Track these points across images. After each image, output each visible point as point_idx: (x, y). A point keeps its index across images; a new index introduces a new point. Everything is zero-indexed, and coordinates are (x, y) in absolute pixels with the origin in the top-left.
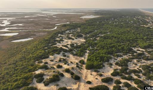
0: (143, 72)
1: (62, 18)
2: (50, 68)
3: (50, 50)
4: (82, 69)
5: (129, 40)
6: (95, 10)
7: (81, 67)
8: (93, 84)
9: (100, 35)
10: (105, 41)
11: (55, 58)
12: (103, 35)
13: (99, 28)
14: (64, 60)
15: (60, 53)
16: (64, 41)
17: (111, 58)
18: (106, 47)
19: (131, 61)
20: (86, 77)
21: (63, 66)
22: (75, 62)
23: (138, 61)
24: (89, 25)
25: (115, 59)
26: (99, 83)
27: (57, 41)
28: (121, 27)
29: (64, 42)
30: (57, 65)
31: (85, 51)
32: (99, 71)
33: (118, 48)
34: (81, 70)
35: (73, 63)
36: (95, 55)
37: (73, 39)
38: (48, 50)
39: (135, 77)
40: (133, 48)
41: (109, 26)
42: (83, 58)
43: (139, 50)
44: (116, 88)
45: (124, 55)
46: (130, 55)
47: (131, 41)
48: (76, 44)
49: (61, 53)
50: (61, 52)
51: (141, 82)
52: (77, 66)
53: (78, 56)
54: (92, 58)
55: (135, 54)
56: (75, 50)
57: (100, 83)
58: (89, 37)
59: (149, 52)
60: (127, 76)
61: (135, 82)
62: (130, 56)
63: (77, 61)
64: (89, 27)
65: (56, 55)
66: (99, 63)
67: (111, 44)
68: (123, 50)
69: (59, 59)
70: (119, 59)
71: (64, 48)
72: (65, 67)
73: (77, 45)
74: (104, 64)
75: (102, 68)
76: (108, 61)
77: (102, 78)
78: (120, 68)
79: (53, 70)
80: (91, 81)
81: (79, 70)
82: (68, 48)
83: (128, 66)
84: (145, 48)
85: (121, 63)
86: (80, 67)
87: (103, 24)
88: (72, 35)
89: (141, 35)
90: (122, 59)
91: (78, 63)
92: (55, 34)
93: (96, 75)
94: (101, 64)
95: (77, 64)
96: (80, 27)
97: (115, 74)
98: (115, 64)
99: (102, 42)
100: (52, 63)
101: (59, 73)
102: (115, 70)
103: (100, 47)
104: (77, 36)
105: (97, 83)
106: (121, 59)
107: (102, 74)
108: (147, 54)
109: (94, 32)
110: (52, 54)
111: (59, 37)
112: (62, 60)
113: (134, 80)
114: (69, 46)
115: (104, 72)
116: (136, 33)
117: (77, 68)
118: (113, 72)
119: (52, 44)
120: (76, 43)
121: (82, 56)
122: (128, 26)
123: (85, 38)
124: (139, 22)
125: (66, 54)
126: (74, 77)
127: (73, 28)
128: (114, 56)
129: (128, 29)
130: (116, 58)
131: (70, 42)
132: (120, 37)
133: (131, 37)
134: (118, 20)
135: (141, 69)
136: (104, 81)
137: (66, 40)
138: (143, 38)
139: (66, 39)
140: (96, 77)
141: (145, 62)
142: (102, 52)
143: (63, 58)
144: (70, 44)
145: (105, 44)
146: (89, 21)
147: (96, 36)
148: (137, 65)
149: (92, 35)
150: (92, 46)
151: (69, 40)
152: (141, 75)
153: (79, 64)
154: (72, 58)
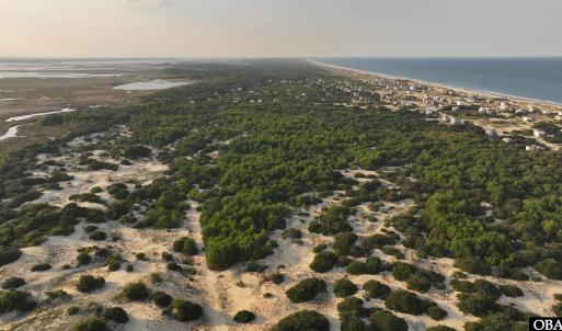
0: (403, 237)
1: (32, 95)
2: (47, 302)
3: (16, 224)
4: (194, 272)
5: (320, 150)
6: (163, 62)
7: (189, 267)
8: (263, 318)
9: (214, 141)
10: (246, 160)
11: (53, 254)
12: (228, 142)
13: (205, 118)
14: (103, 254)
15: (73, 231)
16: (72, 178)
17: (288, 214)
18: (260, 180)
19: (355, 213)
20: (224, 299)
21: (107, 280)
22: (155, 254)
23: (376, 209)
24: (160, 112)
25: (301, 214)
26: (283, 307)
27: (40, 181)
28: (279, 112)
29: (74, 183)
30: (77, 278)
31: (181, 204)
32: (267, 267)
33: (298, 176)
34: (192, 280)
35: (147, 259)
36: (229, 213)
37: (114, 168)
38: (8, 226)
39: (389, 259)
40: (343, 172)
41: (237, 111)
42: (183, 233)
43: (363, 176)
44: (348, 309)
45: (325, 197)
46: (344, 192)
47: (327, 151)
48: (133, 185)
49: (80, 228)
50: (77, 223)
51: (413, 269)
52: (173, 267)
53: (161, 227)
54: (223, 222)
55: (356, 188)
56: (137, 209)
57: (287, 309)
58: (177, 154)
59: (391, 177)
60: (363, 260)
61: (395, 275)
62: (341, 195)
63: (162, 248)
64: (164, 118)
65: (55, 241)
66: (257, 236)
67: (269, 166)
68: (316, 182)
69: (78, 254)
70: (315, 212)
71: (86, 205)
72: (120, 279)
73: (138, 187)
74: (273, 238)
75: (272, 253)
76: (282, 225)
77: (288, 287)
78: (330, 239)
79: (65, 308)
80: (249, 310)
81: (184, 281)
82: (103, 202)
83: (351, 229)
84: (374, 165)
85: (325, 222)
86: (183, 266)
87: (215, 107)
88: (102, 152)
89: (350, 131)
90: (325, 209)
91: (170, 253)
92: (21, 155)
93: (261, 284)
94: (264, 240)
95: (167, 257)
96: (125, 120)
97: (324, 262)
98: (310, 229)
99: (235, 163)
100: (46, 277)
101: (99, 310)
102: (318, 250)
103: (237, 181)
104: (126, 155)
105: (277, 313)
106: (319, 211)
107: (282, 272)
108: (388, 182)
109: (191, 136)
110: (34, 237)
111: (43, 167)
112: (92, 253)
113: (389, 268)
114: (105, 196)
115: (283, 267)
116: (331, 125)
117: (175, 274)
118: (316, 258)
119: (19, 196)
120: (131, 182)
121: (176, 225)
122: (299, 109)
123: (164, 158)
124: (323, 94)
125: (102, 227)
126: (175, 311)
127: (99, 127)
128: (294, 203)
129: (303, 117)
130: (304, 210)
131: (102, 179)
132: (288, 143)
133: (322, 139)
134: (257, 90)
135: (391, 229)
136: (298, 295)
137: (82, 176)
138: (356, 139)
139: (80, 170)
140: (264, 290)
141: (392, 208)
142: (252, 196)
143: (96, 248)
144: (108, 188)
145: (250, 168)
146: (157, 99)
147: (202, 146)
148: (376, 220)
149: (187, 146)
150: (203, 182)
151: (98, 173)
152: (400, 247)
153: (176, 255)
154: (138, 239)
